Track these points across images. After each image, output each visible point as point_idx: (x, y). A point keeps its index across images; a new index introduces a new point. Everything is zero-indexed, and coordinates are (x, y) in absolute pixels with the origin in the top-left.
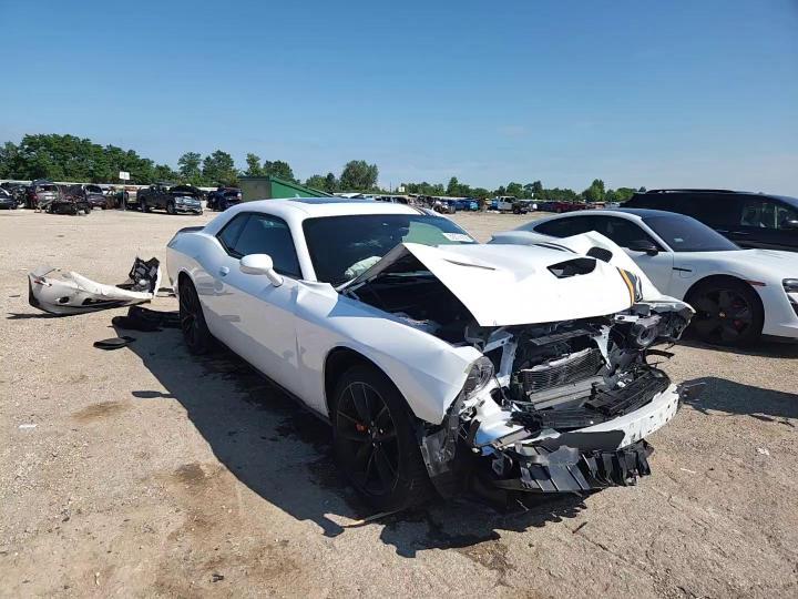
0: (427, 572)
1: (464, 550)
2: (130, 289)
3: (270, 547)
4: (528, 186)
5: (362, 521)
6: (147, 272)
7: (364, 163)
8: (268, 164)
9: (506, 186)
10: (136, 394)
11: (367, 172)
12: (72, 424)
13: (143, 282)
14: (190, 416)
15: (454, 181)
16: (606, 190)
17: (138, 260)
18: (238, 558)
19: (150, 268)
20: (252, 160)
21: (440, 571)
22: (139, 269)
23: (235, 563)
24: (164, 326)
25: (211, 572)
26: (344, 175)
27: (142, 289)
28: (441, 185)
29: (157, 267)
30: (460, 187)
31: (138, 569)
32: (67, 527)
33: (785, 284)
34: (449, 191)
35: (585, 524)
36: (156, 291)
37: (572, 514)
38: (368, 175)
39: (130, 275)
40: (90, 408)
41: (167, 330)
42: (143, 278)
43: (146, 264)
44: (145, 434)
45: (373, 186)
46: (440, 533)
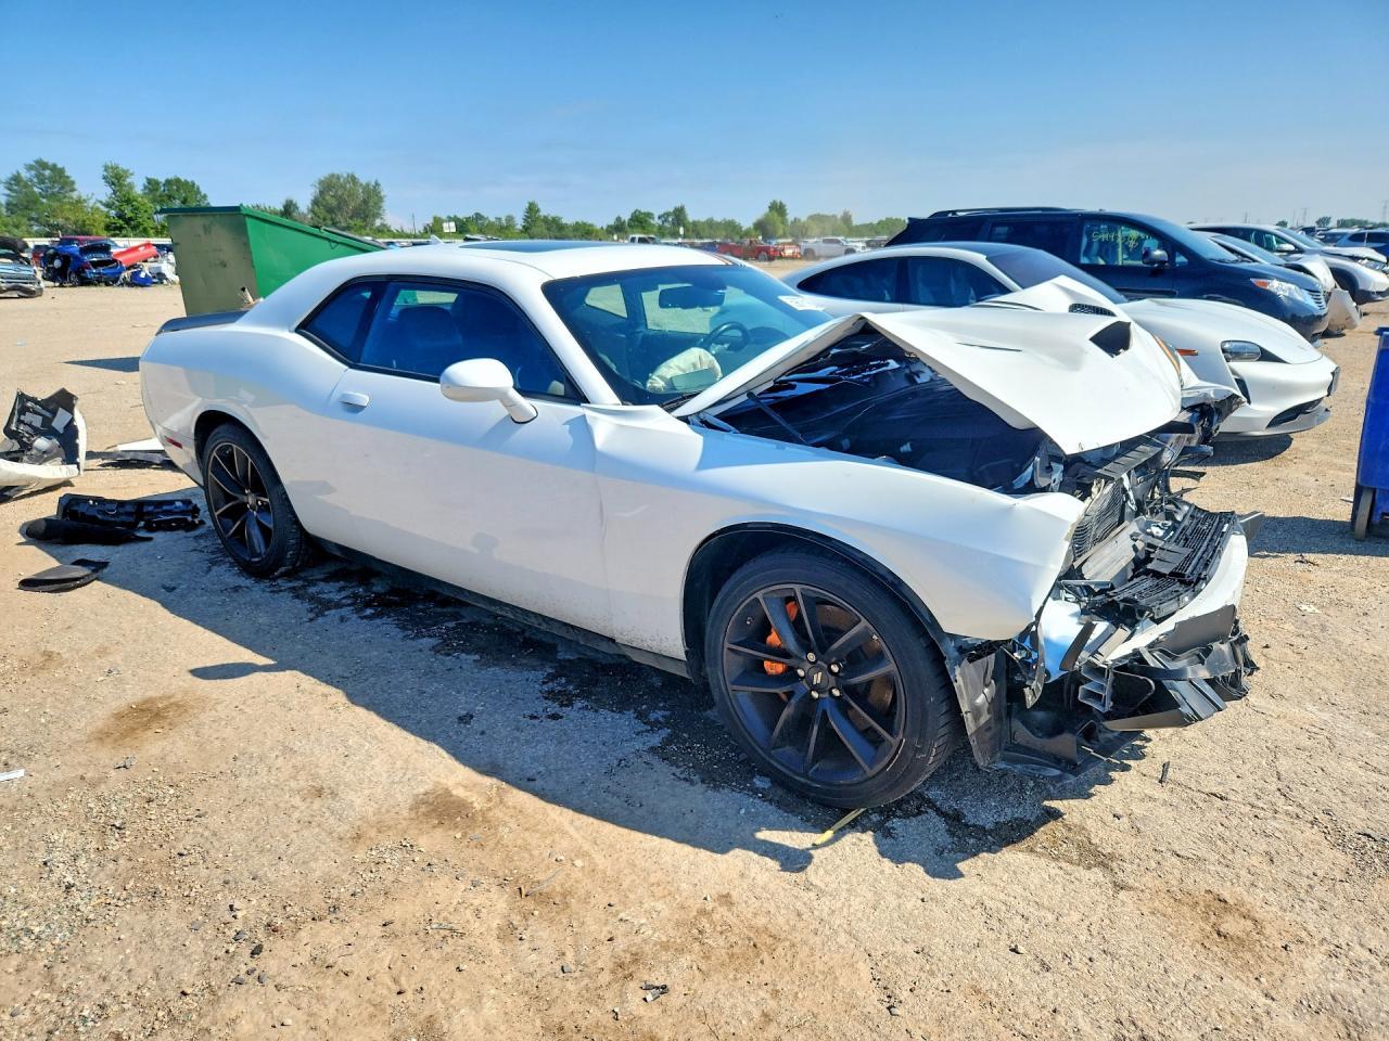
0: (1002, 896)
1: (1023, 845)
2: (16, 460)
3: (703, 912)
4: (664, 217)
5: (829, 834)
6: (47, 422)
7: (353, 179)
8: (152, 185)
9: (626, 217)
10: (202, 673)
11: (361, 196)
12: (106, 756)
13: (41, 443)
14: (353, 698)
15: (532, 209)
16: (790, 218)
17: (22, 397)
18: (665, 947)
19: (54, 413)
20: (116, 178)
21: (1019, 889)
22: (28, 417)
23: (664, 956)
24: (150, 529)
25: (633, 985)
26: (315, 202)
27: (42, 458)
28: (510, 219)
29: (70, 409)
30: (545, 220)
31: (490, 1010)
32: (269, 963)
33: (1224, 351)
34: (526, 229)
35: (1165, 766)
36: (82, 458)
37: (1138, 754)
38: (365, 202)
39: (7, 431)
40: (119, 716)
41: (159, 537)
42: (38, 432)
43: (45, 404)
44: (288, 751)
45: (378, 222)
46: (967, 826)
